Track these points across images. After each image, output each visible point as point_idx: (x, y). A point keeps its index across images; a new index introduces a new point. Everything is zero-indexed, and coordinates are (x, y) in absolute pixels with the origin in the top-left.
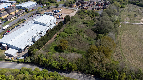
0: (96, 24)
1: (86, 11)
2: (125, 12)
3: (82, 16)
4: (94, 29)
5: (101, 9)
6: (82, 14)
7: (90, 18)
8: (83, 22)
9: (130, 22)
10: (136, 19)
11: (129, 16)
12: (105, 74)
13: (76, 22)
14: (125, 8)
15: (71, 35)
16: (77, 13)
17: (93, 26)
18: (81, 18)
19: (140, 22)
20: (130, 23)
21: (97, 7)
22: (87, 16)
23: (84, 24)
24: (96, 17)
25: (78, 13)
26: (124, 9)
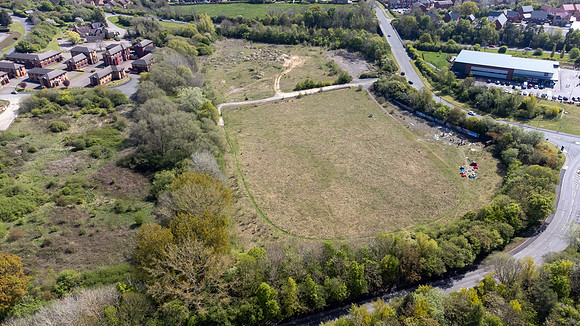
0: (127, 137)
1: (66, 95)
2: (220, 70)
3: (53, 121)
4: (126, 159)
5: (130, 75)
6: (49, 112)
7: (95, 119)
8: (67, 145)
9: (246, 99)
10: (260, 87)
11: (236, 79)
12: (232, 318)
13: (32, 151)
14: (215, 55)
15: (25, 219)
16: (21, 112)
17: (119, 148)
18: (55, 131)
19: (275, 92)
20: (246, 102)
21: (109, 69)
22: (78, 113)
23: (73, 150)
24: (121, 109)
25: (26, 109)
26: (209, 58)
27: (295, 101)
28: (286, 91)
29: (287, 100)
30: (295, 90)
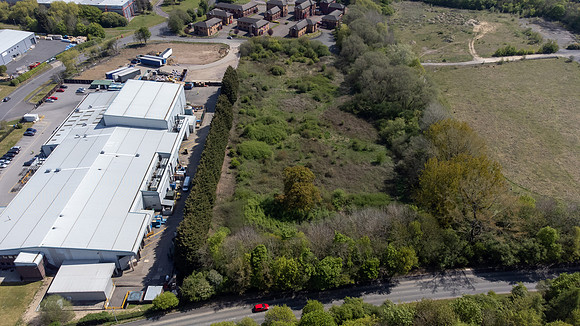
1: (275, 43)
3: (271, 65)
4: (348, 104)
5: (321, 30)
7: (304, 66)
8: (290, 87)
9: (444, 61)
10: (454, 50)
12: (515, 252)
16: (241, 55)
17: (336, 95)
19: (472, 56)
22: (289, 60)
23: (298, 92)
24: (324, 60)
27: (497, 67)
28: (484, 56)
29: (488, 65)
30: (494, 56)
